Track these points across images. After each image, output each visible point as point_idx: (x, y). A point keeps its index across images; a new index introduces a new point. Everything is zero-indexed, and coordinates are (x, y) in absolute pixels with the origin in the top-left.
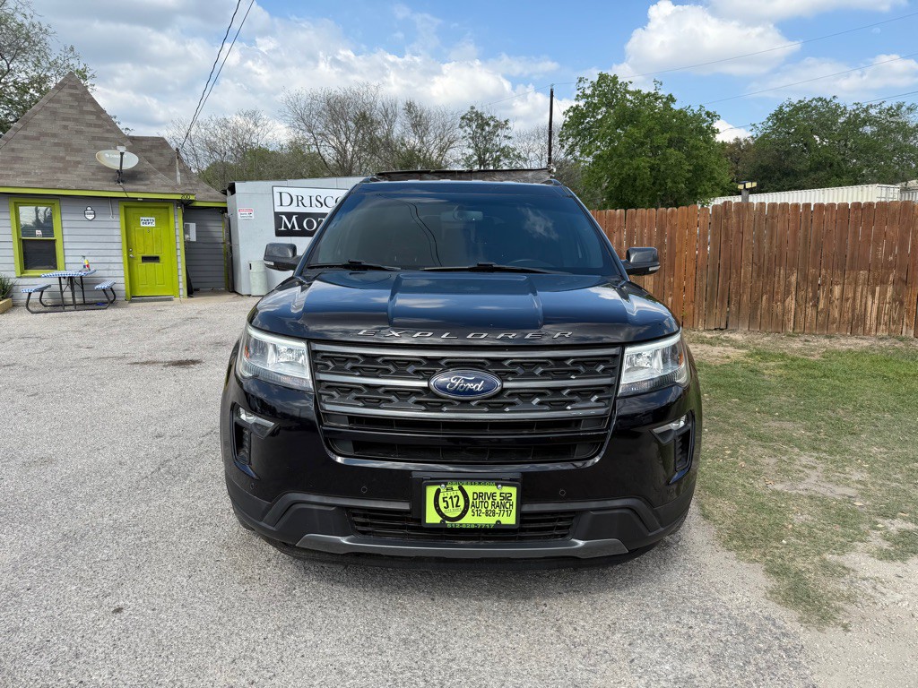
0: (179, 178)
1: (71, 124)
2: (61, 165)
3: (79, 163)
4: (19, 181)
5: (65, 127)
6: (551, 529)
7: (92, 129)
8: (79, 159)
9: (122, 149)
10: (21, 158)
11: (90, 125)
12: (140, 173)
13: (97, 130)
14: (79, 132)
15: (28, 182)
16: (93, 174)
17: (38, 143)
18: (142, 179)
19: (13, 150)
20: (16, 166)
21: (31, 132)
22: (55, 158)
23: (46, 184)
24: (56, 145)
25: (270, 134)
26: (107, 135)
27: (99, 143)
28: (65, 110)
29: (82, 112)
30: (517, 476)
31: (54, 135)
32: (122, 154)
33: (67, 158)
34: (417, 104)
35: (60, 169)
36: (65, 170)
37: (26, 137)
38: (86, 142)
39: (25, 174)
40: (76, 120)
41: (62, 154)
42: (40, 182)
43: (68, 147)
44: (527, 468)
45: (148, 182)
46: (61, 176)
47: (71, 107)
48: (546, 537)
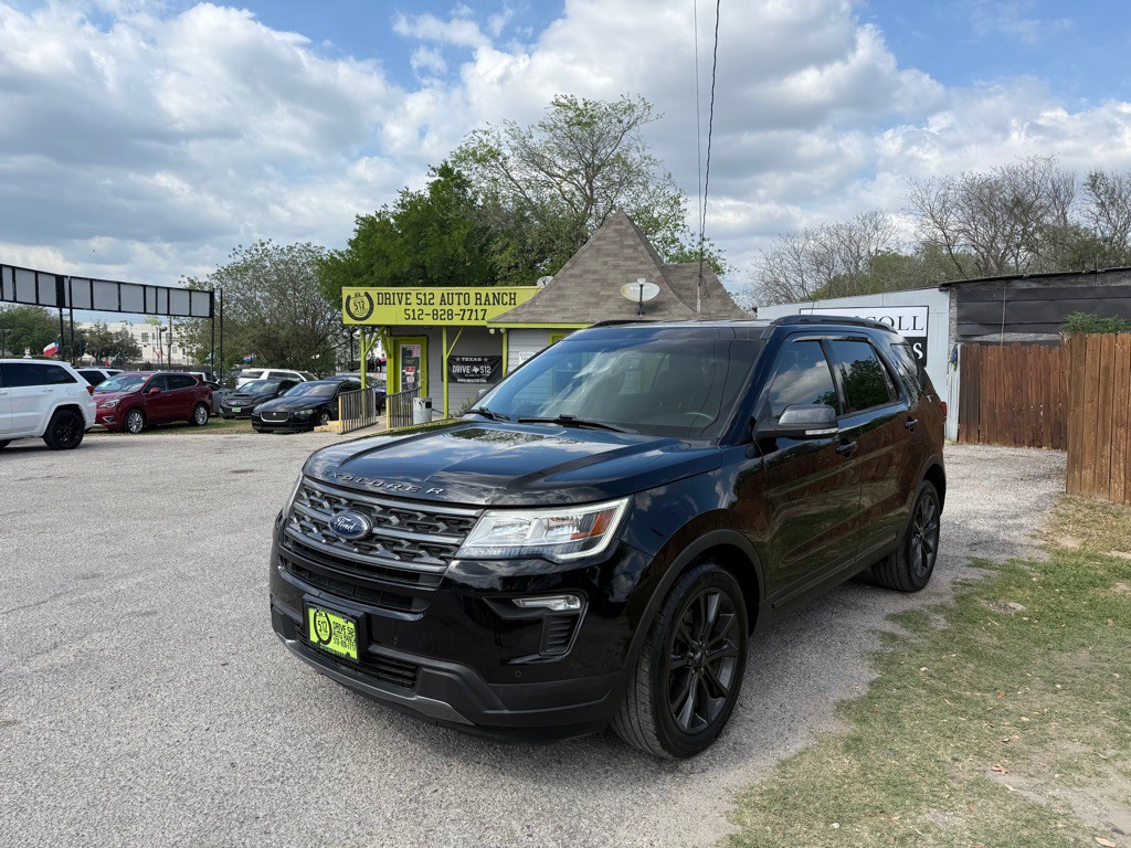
0: (699, 307)
1: (610, 260)
2: (594, 300)
3: (610, 297)
4: (558, 317)
5: (605, 263)
6: (399, 676)
7: (629, 263)
8: (611, 293)
9: (641, 281)
10: (564, 296)
11: (626, 259)
12: (662, 303)
13: (632, 263)
14: (616, 267)
15: (563, 318)
16: (619, 307)
17: (580, 280)
18: (661, 310)
19: (559, 288)
20: (559, 303)
21: (576, 271)
22: (591, 294)
23: (577, 319)
24: (595, 280)
25: (893, 237)
26: (640, 267)
27: (632, 276)
28: (608, 247)
29: (623, 247)
30: (359, 614)
31: (595, 272)
32: (642, 286)
33: (602, 293)
34: (1108, 175)
35: (592, 304)
36: (596, 305)
37: (572, 276)
38: (620, 276)
39: (564, 310)
40: (615, 255)
41: (598, 289)
42: (572, 318)
43: (605, 283)
44: (368, 609)
45: (666, 313)
46: (591, 311)
47: (614, 243)
48: (398, 684)
